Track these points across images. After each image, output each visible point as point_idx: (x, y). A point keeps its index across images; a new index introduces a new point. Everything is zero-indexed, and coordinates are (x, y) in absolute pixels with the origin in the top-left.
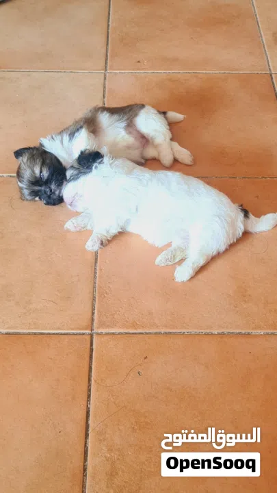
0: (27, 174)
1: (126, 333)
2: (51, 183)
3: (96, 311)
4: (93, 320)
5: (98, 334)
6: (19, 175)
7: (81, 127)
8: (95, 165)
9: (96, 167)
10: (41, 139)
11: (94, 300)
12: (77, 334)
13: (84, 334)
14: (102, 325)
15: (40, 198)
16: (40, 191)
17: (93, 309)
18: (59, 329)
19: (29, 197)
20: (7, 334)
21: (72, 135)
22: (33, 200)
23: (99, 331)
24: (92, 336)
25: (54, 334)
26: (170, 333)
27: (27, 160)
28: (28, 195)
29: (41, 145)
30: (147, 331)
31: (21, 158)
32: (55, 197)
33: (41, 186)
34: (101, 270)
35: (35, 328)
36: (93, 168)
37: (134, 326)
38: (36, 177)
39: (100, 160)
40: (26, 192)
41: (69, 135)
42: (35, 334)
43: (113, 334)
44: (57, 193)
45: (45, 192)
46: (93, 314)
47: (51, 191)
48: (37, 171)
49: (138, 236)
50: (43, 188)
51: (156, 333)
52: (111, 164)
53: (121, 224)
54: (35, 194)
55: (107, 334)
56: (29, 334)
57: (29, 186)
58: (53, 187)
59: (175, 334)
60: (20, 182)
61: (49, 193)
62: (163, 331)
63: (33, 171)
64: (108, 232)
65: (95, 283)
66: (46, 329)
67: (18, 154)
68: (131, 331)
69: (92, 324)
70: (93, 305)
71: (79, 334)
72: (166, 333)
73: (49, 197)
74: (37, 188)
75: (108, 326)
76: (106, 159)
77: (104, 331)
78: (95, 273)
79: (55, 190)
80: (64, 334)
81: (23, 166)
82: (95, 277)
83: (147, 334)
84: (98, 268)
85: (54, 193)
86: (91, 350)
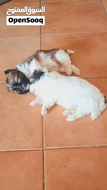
0: (11, 81)
1: (58, 149)
2: (22, 84)
3: (44, 140)
4: (43, 143)
5: (45, 149)
6: (7, 81)
7: (33, 59)
8: (41, 77)
9: (42, 78)
10: (17, 66)
11: (43, 134)
12: (36, 150)
13: (39, 150)
14: (47, 145)
15: (17, 92)
16: (17, 88)
17: (43, 139)
18: (28, 148)
19: (12, 91)
20: (5, 152)
21: (29, 63)
22: (14, 92)
23: (46, 148)
24: (43, 150)
25: (26, 151)
26: (77, 148)
27: (11, 75)
28: (12, 90)
29: (17, 68)
30: (67, 147)
31: (8, 74)
32: (23, 91)
33: (17, 86)
34: (45, 121)
35: (18, 149)
36: (41, 78)
37: (61, 145)
38: (15, 82)
39: (43, 74)
40: (11, 89)
41: (28, 63)
42: (18, 151)
43: (52, 149)
44: (25, 88)
45: (19, 89)
46: (43, 141)
47: (22, 88)
48: (16, 80)
49: (61, 106)
50: (18, 87)
51: (71, 148)
52: (48, 76)
53: (54, 101)
54: (15, 89)
55: (50, 149)
56: (15, 151)
57: (12, 86)
58: (23, 86)
59: (79, 148)
60: (8, 84)
61: (21, 89)
62: (74, 147)
63: (14, 80)
64: (49, 105)
65: (43, 127)
66: (23, 149)
67: (7, 72)
68: (60, 147)
69: (43, 145)
70: (43, 137)
71: (38, 150)
72: (75, 148)
73: (21, 91)
74: (15, 87)
75: (50, 146)
76: (45, 74)
77: (48, 148)
78: (42, 123)
79: (24, 88)
80: (31, 150)
81: (9, 78)
82: (43, 125)
83: (67, 148)
84: (43, 121)
85: (23, 89)
86: (43, 157)
